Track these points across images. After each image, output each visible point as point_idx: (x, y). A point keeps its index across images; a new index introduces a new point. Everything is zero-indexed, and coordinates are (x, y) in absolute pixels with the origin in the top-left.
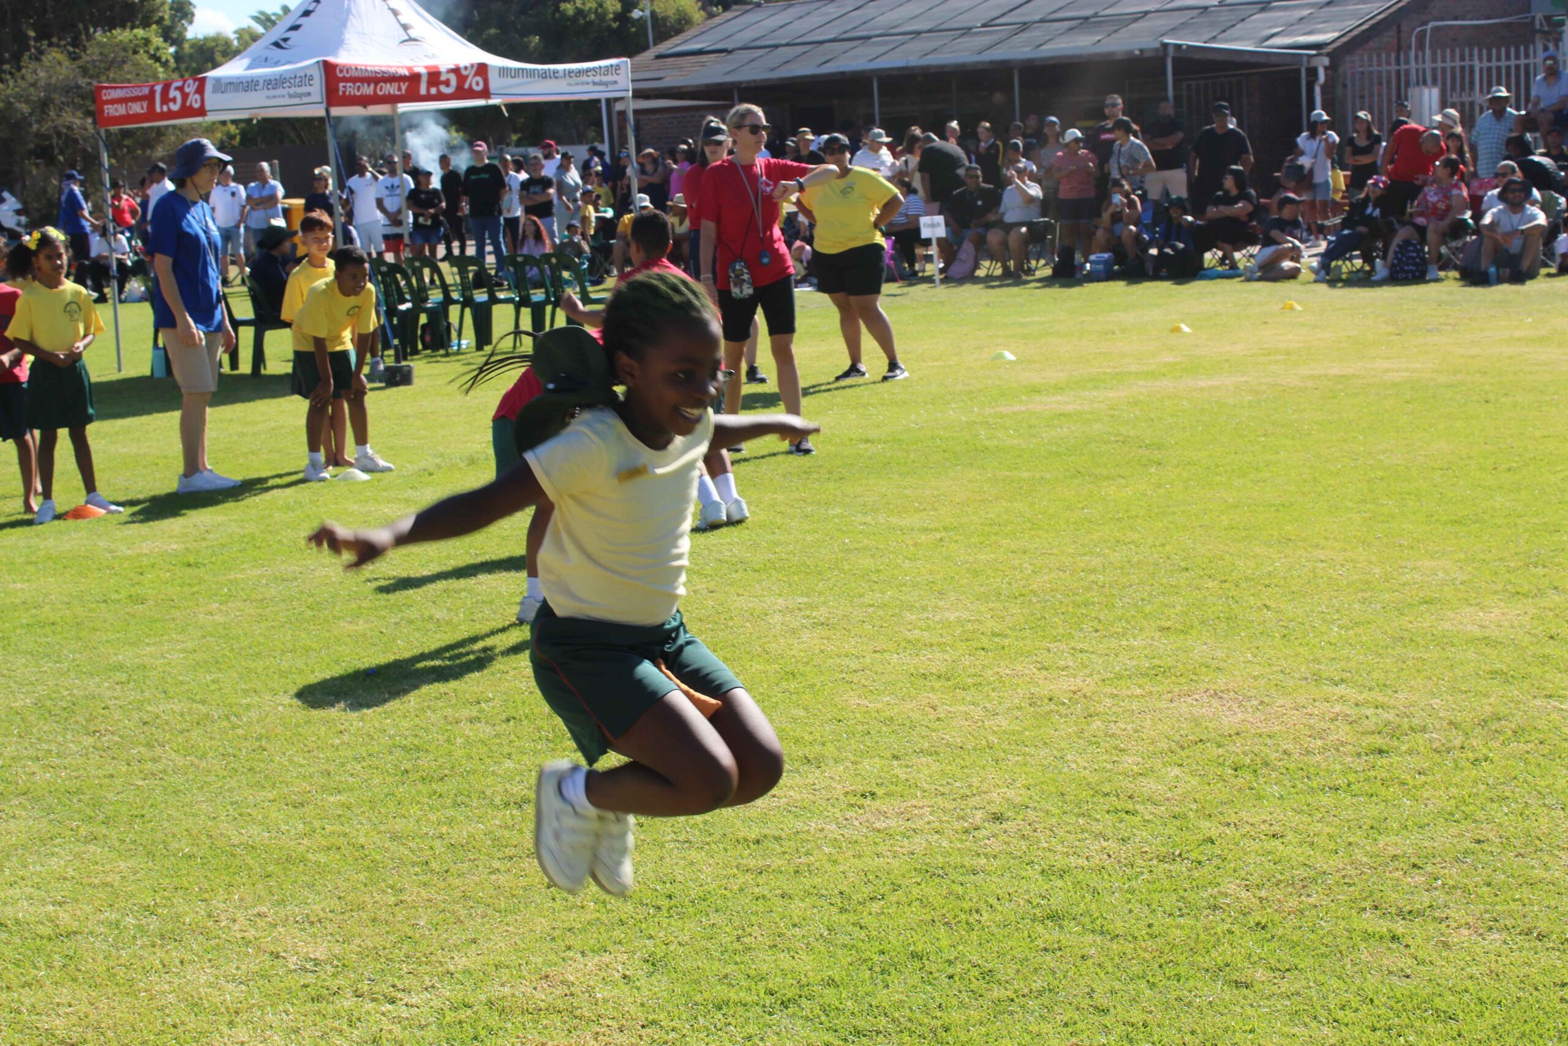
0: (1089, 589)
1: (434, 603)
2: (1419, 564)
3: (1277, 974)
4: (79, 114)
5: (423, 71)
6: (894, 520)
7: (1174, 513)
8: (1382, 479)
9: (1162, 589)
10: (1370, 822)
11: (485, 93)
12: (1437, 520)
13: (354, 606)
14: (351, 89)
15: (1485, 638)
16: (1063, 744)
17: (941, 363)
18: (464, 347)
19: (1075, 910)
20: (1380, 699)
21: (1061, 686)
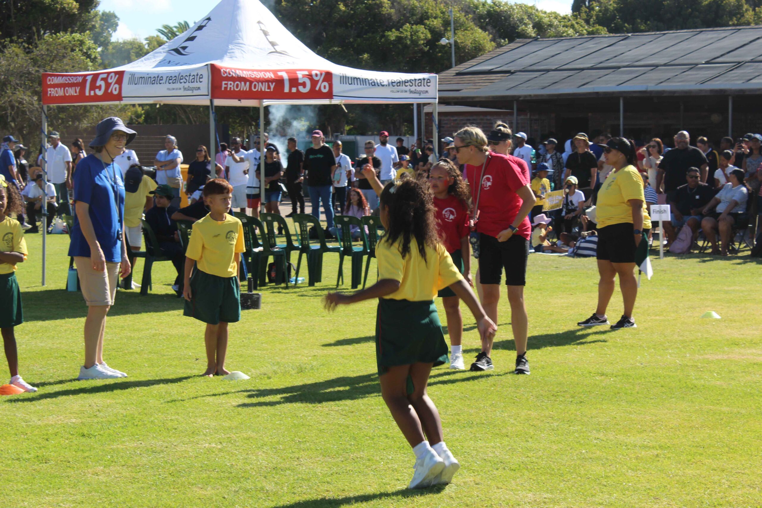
1: (265, 477)
4: (29, 93)
5: (285, 76)
6: (621, 437)
11: (330, 95)
13: (204, 475)
14: (231, 86)
17: (662, 318)
18: (300, 282)
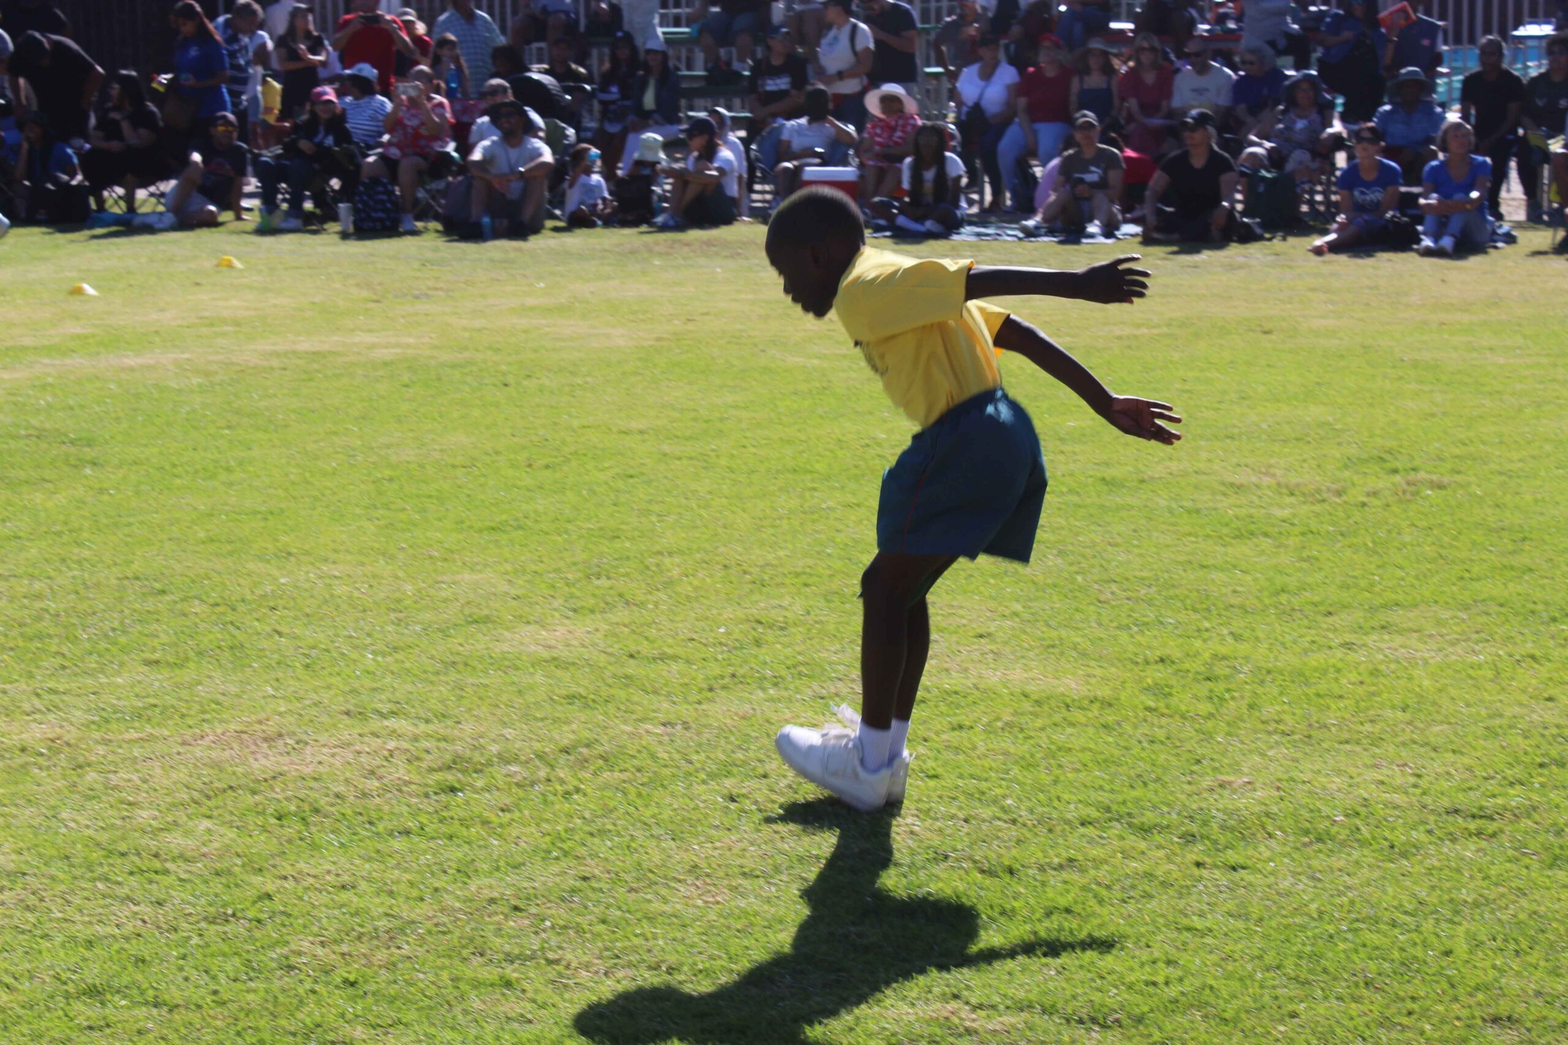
0: (39, 619)
2: (458, 577)
3: (379, 1031)
7: (130, 525)
8: (391, 480)
9: (137, 616)
10: (454, 866)
12: (470, 527)
15: (554, 659)
16: (53, 802)
19: (116, 984)
20: (442, 731)
21: (35, 733)
